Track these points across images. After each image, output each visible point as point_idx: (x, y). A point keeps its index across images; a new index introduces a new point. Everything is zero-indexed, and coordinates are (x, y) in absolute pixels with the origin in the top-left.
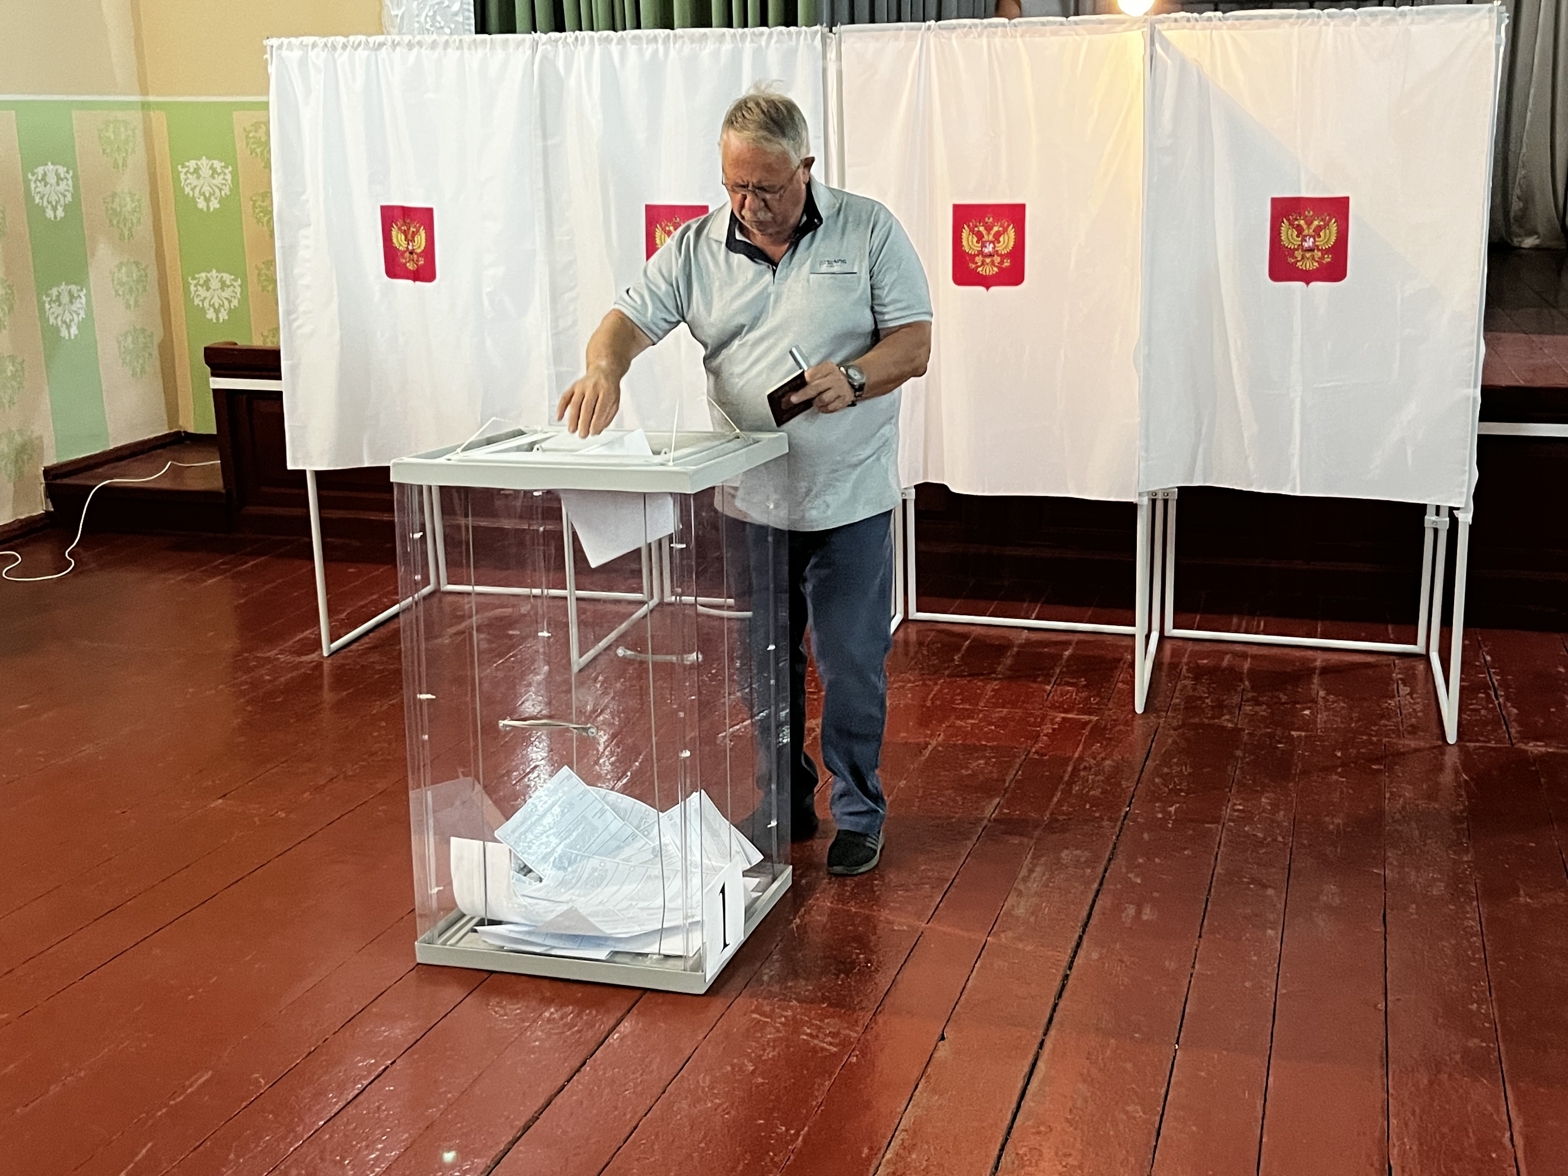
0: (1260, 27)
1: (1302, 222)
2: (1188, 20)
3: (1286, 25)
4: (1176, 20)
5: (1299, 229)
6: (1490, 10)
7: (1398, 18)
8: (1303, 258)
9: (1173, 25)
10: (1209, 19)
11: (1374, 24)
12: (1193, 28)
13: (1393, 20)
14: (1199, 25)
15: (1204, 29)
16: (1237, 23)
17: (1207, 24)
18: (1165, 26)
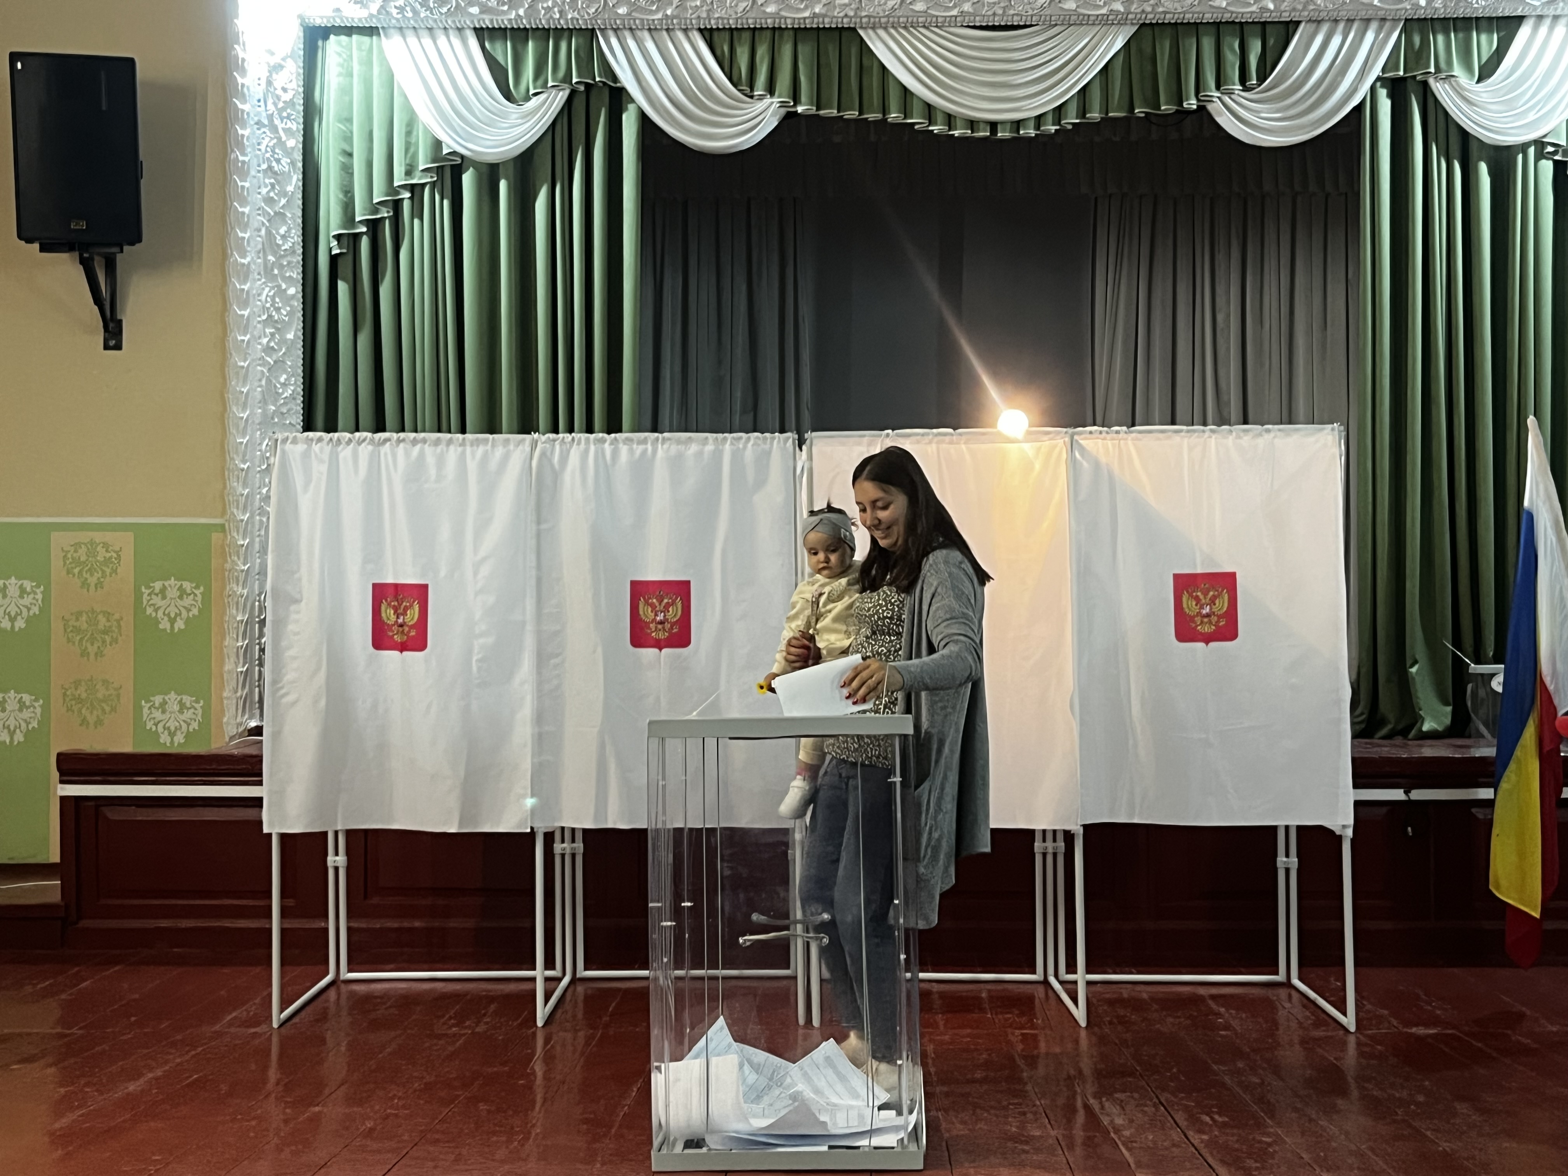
0: (1158, 439)
1: (1199, 594)
2: (1101, 432)
3: (1177, 438)
4: (1091, 433)
5: (1197, 599)
6: (1333, 429)
7: (1264, 433)
8: (1202, 622)
9: (1089, 436)
10: (1117, 432)
11: (1246, 438)
12: (1104, 439)
13: (1260, 435)
14: (1109, 437)
15: (1112, 439)
16: (1139, 436)
17: (1115, 435)
18: (1083, 436)
